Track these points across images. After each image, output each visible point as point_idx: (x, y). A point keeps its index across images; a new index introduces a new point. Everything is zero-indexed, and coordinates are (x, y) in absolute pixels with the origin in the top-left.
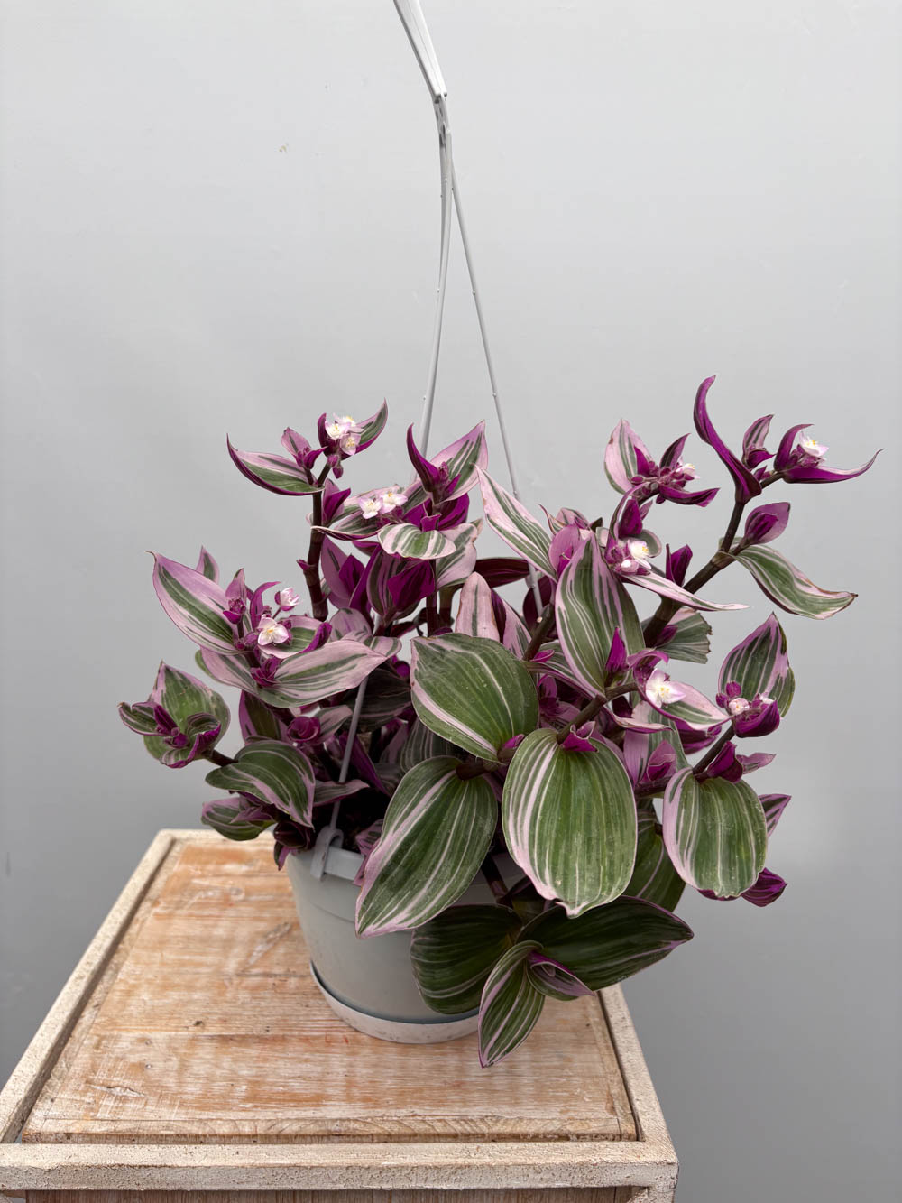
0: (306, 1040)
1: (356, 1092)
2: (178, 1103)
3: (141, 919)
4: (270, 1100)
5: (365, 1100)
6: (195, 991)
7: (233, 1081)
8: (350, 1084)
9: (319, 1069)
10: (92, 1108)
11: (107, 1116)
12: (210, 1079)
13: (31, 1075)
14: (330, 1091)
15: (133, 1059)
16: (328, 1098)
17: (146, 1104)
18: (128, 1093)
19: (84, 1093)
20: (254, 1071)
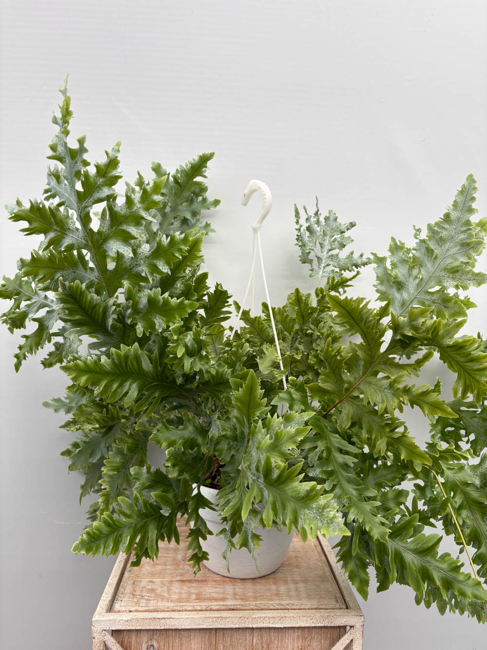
0: (215, 581)
1: (238, 597)
2: (170, 601)
4: (205, 599)
5: (242, 599)
7: (190, 593)
8: (235, 594)
9: (222, 590)
10: (138, 603)
11: (144, 605)
12: (180, 593)
13: (111, 592)
14: (228, 597)
15: (150, 587)
16: (227, 599)
17: (158, 601)
18: (150, 598)
19: (133, 598)
20: (197, 591)
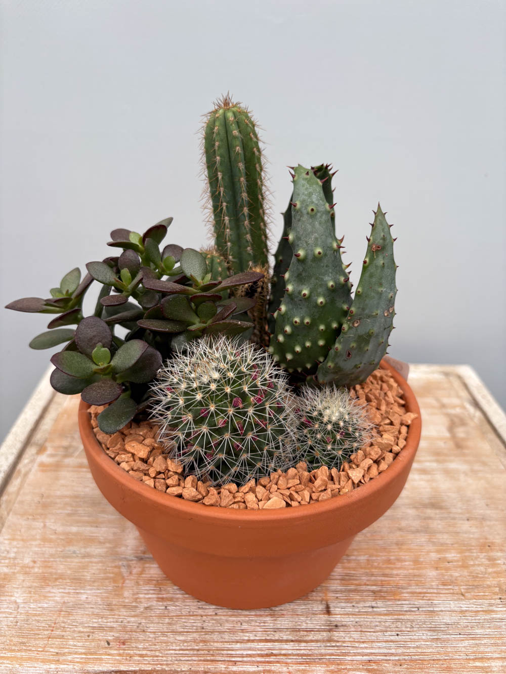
3: (23, 471)
6: (83, 588)
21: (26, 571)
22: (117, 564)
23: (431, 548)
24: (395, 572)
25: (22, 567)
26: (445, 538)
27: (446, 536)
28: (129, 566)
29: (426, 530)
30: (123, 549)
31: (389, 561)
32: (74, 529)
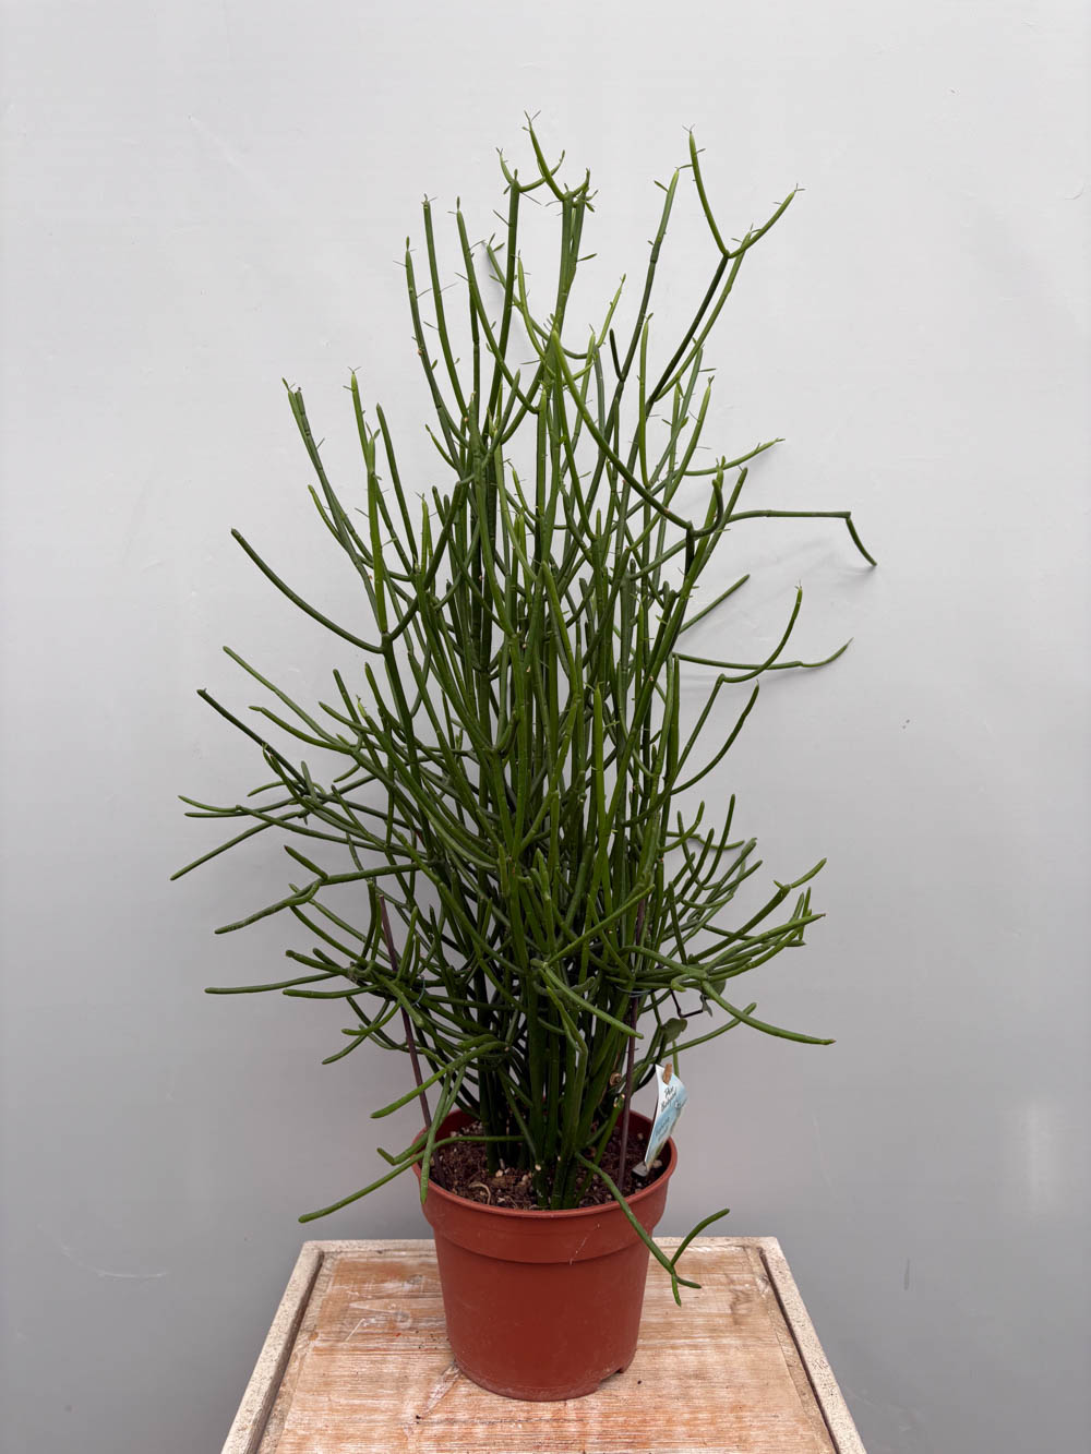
3: (299, 1355)
21: (321, 1432)
22: (399, 1426)
23: (686, 1409)
24: (648, 1429)
25: (317, 1430)
26: (702, 1403)
27: (702, 1401)
28: (410, 1428)
29: (685, 1396)
30: (403, 1416)
31: (644, 1421)
32: (357, 1402)
